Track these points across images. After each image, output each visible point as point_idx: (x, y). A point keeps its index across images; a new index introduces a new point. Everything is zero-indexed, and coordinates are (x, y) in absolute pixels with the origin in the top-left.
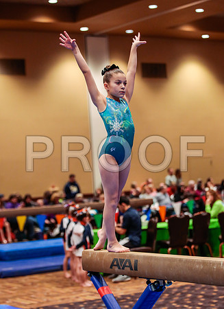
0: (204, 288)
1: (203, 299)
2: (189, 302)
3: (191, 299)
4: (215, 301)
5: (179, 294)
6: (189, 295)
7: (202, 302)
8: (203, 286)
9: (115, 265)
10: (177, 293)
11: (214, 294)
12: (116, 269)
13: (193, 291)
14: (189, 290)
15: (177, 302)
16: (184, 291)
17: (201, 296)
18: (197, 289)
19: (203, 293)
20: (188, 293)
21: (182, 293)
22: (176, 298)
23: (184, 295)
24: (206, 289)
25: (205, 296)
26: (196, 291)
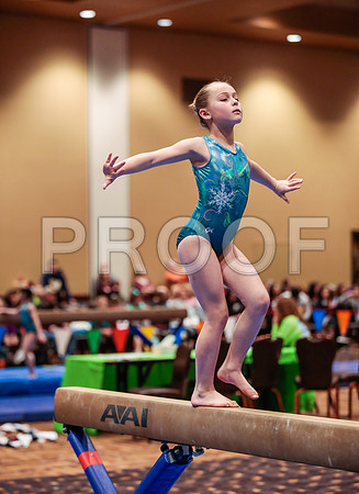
0: (264, 464)
1: (261, 483)
2: (237, 487)
3: (242, 481)
4: (281, 487)
5: (221, 472)
6: (239, 475)
7: (258, 487)
8: (264, 460)
9: (110, 417)
10: (217, 469)
11: (281, 475)
12: (111, 422)
13: (245, 469)
14: (238, 466)
15: (217, 486)
16: (231, 468)
17: (257, 478)
18: (253, 465)
19: (262, 472)
20: (236, 471)
21: (227, 471)
22: (216, 479)
23: (229, 473)
24: (267, 467)
25: (265, 478)
26: (250, 469)
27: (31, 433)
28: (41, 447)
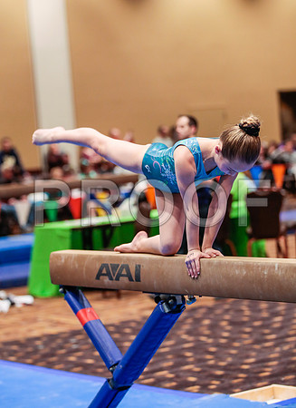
0: (227, 310)
2: (207, 332)
4: (248, 330)
5: (190, 321)
6: (207, 322)
7: (227, 331)
9: (104, 275)
11: (245, 319)
12: (106, 280)
13: (212, 316)
14: (204, 314)
17: (224, 323)
18: (218, 311)
19: (227, 317)
20: (204, 318)
21: (195, 319)
22: (187, 327)
23: (198, 321)
24: (231, 313)
25: (231, 323)
26: (216, 315)
27: (8, 299)
28: (20, 311)
